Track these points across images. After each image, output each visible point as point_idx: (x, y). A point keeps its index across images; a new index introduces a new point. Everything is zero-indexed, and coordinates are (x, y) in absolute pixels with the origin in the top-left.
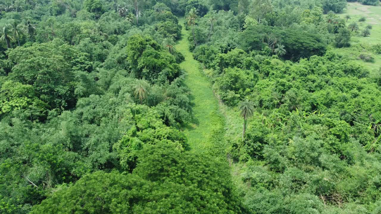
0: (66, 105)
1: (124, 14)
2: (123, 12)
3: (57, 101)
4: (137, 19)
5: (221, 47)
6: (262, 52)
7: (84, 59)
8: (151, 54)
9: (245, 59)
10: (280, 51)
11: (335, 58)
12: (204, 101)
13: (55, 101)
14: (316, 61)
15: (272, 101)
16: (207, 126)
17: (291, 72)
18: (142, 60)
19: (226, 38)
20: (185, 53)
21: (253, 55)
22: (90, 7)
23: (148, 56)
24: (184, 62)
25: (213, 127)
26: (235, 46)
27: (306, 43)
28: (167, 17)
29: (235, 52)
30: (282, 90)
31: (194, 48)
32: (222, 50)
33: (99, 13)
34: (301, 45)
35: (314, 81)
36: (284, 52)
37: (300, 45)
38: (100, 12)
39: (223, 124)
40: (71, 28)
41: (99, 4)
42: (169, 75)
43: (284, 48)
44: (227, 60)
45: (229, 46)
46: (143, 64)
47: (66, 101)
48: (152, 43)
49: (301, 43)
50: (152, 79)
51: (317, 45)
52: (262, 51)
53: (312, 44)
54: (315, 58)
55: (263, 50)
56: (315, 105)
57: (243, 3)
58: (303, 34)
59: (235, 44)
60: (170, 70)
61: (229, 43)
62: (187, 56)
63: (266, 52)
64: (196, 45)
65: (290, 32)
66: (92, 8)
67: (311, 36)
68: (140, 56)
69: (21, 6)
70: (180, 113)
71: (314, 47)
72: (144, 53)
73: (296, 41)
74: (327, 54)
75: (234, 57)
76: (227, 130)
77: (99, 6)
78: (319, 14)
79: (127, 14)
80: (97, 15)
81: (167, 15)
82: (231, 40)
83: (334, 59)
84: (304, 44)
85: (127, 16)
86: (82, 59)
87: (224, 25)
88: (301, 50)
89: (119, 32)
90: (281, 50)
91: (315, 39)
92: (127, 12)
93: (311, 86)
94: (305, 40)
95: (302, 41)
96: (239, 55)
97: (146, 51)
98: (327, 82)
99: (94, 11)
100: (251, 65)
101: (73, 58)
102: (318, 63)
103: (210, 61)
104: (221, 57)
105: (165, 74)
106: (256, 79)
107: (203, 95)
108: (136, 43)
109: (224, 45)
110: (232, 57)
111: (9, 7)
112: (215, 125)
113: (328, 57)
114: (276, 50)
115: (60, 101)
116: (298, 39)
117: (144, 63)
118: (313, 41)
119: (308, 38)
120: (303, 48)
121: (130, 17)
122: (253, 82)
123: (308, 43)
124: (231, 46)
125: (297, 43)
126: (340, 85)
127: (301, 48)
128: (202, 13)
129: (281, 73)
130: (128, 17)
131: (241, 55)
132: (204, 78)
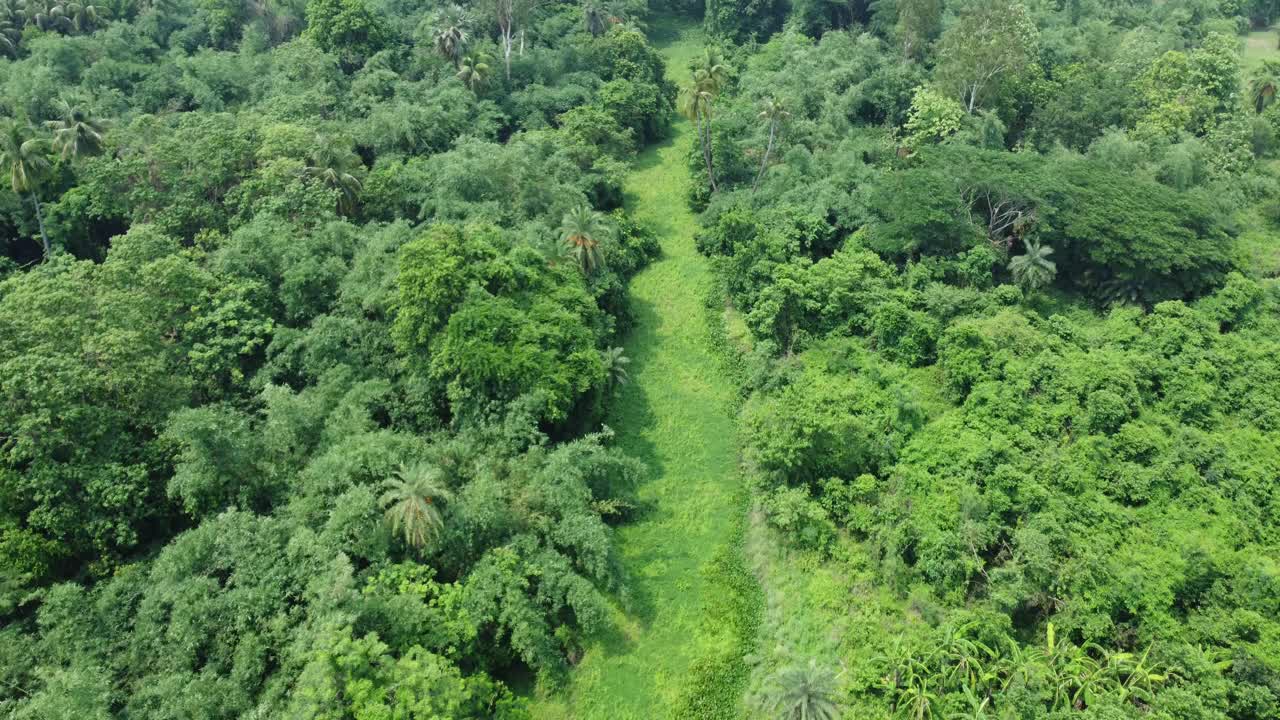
0: (134, 542)
1: (455, 51)
2: (448, 43)
3: (97, 526)
4: (508, 60)
5: (800, 226)
6: (956, 264)
7: (240, 314)
8: (482, 327)
9: (886, 301)
10: (1030, 271)
11: (1260, 307)
12: (697, 487)
13: (90, 527)
14: (1176, 335)
15: (952, 556)
16: (681, 636)
17: (1061, 391)
18: (445, 351)
19: (825, 187)
20: (669, 214)
21: (920, 284)
22: (327, 28)
23: (469, 334)
24: (660, 264)
25: (706, 643)
26: (856, 222)
27: (1144, 241)
28: (622, 55)
29: (847, 263)
30: (1004, 508)
31: (706, 198)
32: (802, 239)
33: (361, 51)
34: (1124, 250)
35: (1144, 457)
36: (1050, 272)
37: (1119, 249)
38: (363, 47)
39: (748, 632)
40: (223, 151)
41: (359, 16)
42: (546, 415)
43: (1048, 258)
44: (811, 297)
45: (832, 219)
46: (447, 367)
47: (133, 526)
48: (491, 272)
49: (1125, 242)
50: (482, 424)
51: (1189, 252)
52: (958, 260)
53: (1169, 245)
54: (1172, 316)
55: (964, 260)
56: (1133, 610)
57: (917, 19)
58: (1139, 195)
59: (859, 210)
60: (552, 395)
61: (835, 207)
62: (676, 233)
63: (975, 270)
64: (712, 189)
65: (1084, 185)
66: (335, 30)
67: (1173, 210)
68: (437, 328)
69: (91, 7)
70: (571, 592)
71: (1179, 260)
72: (453, 319)
73: (1104, 231)
74: (1227, 290)
75: (838, 289)
76: (755, 665)
77: (358, 24)
78: (1224, 67)
79: (466, 52)
80: (352, 59)
81: (621, 46)
82: (844, 194)
83: (1258, 313)
84: (1136, 246)
85: (464, 59)
86: (231, 315)
87: (829, 116)
88: (1123, 267)
89: (419, 143)
90: (1035, 263)
91: (1185, 224)
92: (464, 45)
93: (1131, 481)
94: (1143, 227)
95: (1128, 233)
96: (863, 278)
97: (464, 313)
98: (1204, 467)
99: (341, 40)
100: (904, 329)
101: (197, 311)
102: (1184, 338)
103: (748, 285)
104: (787, 291)
105: (532, 412)
106: (908, 427)
107: (698, 452)
108: (426, 280)
109: (815, 218)
110: (831, 289)
111: (49, 9)
112: (714, 633)
113: (1231, 303)
114: (1017, 262)
115: (109, 525)
116: (1112, 221)
117: (451, 361)
118: (1174, 234)
119: (1156, 214)
120: (1131, 264)
121: (476, 63)
122: (891, 437)
123: (1153, 245)
124: (840, 219)
125: (1106, 240)
126: (1261, 480)
127: (1123, 260)
128: (766, 22)
129: (1015, 396)
130: (467, 63)
131: (869, 280)
132: (717, 360)
